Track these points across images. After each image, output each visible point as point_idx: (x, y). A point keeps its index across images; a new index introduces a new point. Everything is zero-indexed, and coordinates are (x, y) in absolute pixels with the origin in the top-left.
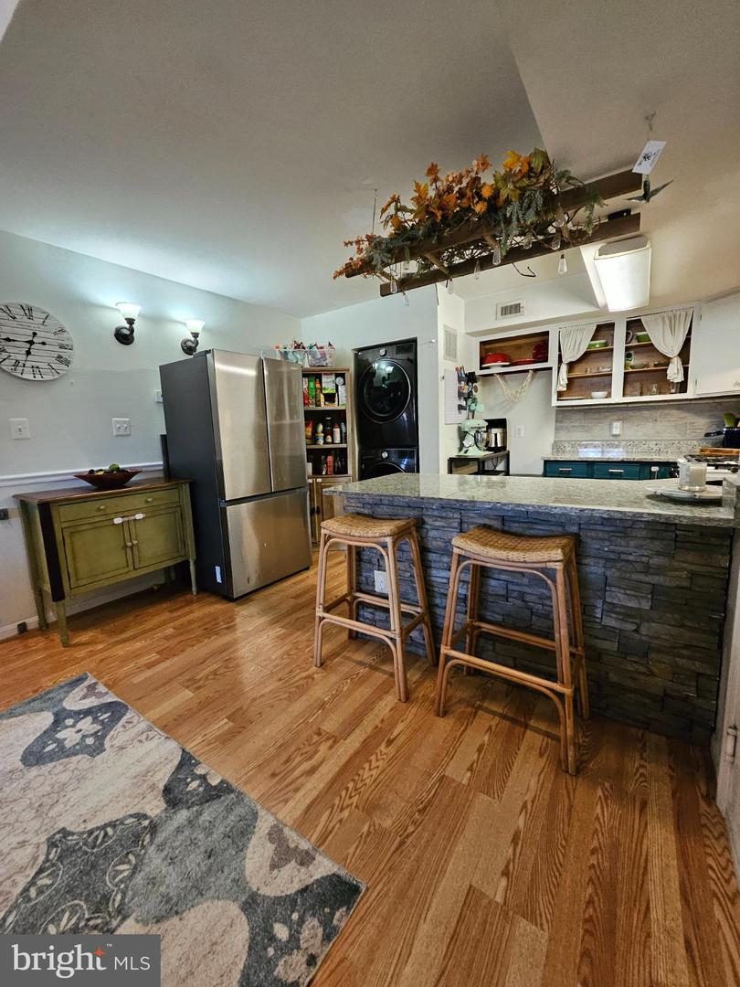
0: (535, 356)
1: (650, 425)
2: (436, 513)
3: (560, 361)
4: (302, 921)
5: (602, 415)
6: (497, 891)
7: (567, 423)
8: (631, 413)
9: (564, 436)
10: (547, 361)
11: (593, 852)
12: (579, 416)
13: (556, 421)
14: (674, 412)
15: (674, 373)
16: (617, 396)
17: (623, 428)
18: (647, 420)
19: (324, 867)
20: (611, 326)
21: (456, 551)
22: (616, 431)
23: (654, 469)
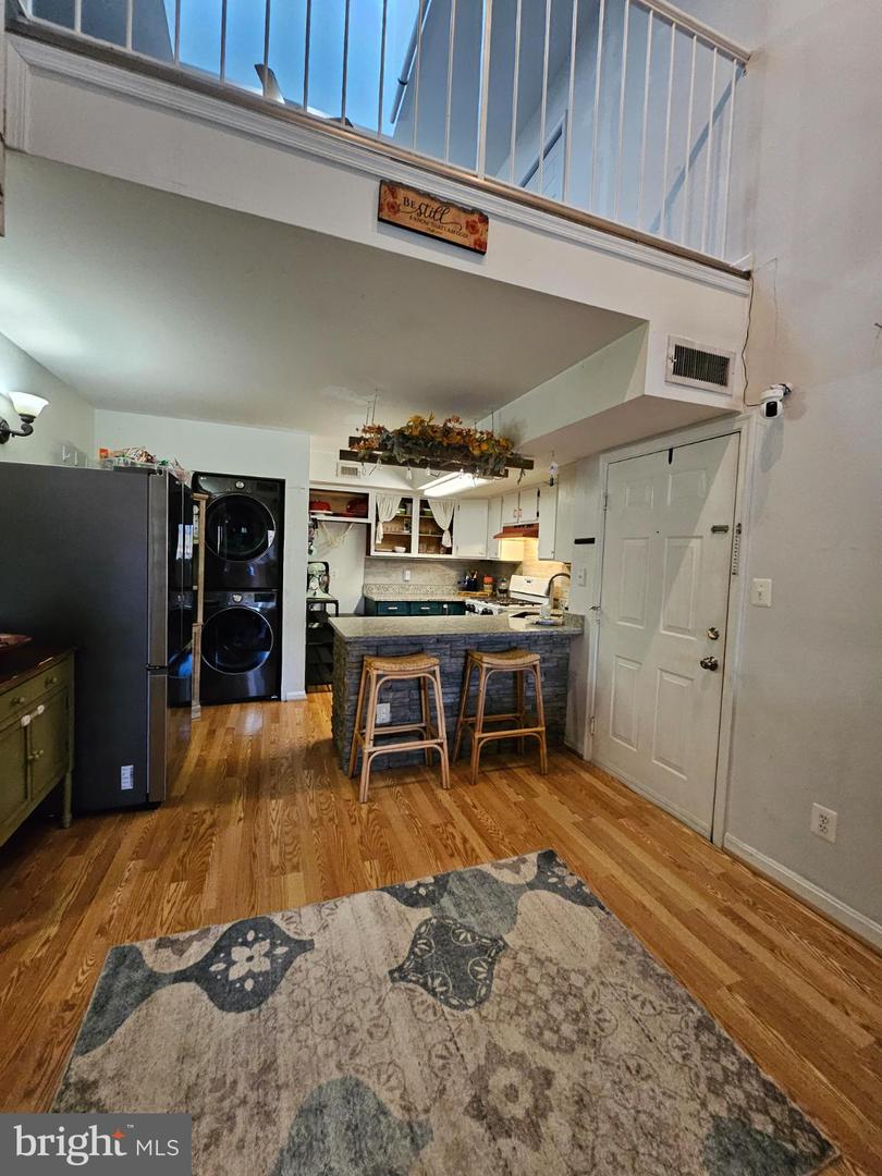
0: (349, 510)
1: (426, 574)
2: (433, 646)
3: (377, 520)
4: (553, 872)
5: (397, 565)
6: (578, 818)
7: (373, 570)
8: (415, 565)
9: (371, 580)
10: (367, 517)
11: (581, 791)
12: (383, 563)
13: (365, 567)
14: (440, 566)
15: (446, 541)
16: (415, 553)
17: (411, 576)
18: (424, 570)
19: (533, 857)
20: (410, 501)
21: (485, 665)
22: (407, 578)
23: (445, 606)
